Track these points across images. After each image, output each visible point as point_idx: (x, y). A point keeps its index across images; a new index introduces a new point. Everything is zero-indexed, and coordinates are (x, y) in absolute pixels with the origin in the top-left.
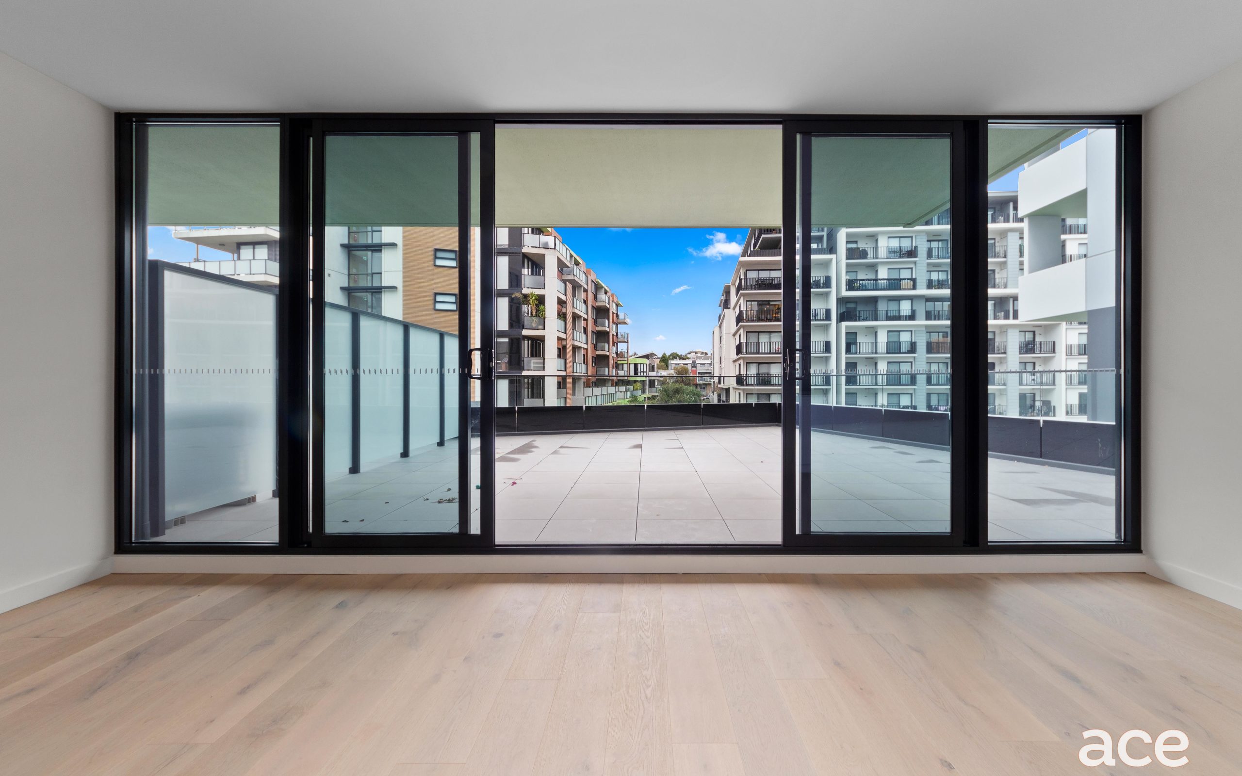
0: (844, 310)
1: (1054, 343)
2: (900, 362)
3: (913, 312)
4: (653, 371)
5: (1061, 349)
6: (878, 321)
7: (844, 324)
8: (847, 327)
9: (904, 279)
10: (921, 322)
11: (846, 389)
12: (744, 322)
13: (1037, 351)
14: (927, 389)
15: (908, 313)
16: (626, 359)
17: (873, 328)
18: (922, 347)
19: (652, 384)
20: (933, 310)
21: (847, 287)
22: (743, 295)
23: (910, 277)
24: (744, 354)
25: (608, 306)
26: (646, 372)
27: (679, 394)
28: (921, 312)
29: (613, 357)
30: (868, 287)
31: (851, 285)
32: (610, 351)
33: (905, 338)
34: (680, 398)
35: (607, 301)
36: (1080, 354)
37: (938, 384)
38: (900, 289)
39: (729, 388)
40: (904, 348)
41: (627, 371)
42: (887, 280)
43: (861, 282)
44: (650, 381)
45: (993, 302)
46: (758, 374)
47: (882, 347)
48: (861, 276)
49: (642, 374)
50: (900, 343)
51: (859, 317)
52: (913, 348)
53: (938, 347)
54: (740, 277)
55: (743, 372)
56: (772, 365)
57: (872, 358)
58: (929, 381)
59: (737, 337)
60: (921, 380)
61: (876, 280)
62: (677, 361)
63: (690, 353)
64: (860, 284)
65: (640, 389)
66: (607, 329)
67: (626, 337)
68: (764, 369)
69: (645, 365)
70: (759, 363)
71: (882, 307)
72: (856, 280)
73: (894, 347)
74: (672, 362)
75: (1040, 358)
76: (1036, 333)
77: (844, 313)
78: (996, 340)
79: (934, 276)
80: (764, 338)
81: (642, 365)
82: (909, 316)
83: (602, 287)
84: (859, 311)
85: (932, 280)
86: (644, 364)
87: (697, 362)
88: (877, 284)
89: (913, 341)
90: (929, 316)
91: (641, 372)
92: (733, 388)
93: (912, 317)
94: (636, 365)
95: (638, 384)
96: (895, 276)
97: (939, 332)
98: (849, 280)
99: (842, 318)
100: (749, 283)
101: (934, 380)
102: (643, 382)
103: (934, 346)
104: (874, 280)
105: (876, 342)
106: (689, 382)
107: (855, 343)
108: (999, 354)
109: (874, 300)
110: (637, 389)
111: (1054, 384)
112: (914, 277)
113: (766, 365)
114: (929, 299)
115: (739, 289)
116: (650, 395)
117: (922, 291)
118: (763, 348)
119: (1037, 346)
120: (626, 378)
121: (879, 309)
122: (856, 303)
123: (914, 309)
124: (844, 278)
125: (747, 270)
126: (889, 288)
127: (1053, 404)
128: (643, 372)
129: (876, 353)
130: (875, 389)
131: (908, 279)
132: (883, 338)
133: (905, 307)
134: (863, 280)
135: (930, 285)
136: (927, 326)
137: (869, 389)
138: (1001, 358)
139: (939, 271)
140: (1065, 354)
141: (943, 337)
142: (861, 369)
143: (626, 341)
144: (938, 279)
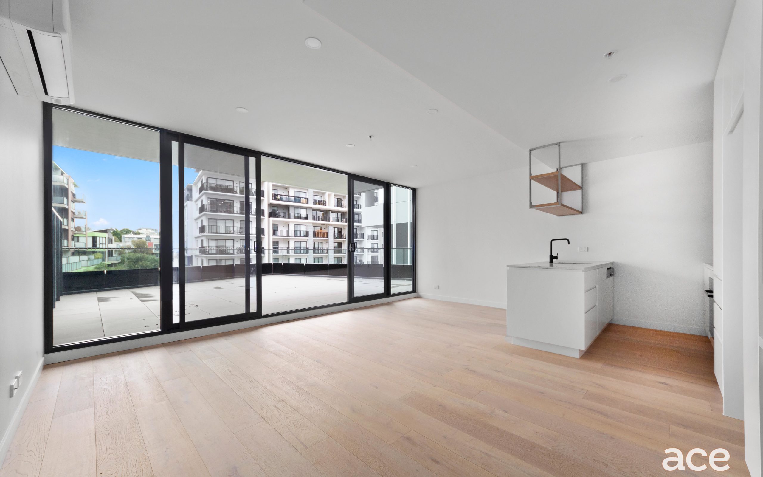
0: (271, 211)
1: (364, 234)
2: (300, 242)
3: (307, 215)
4: (111, 242)
5: (366, 237)
6: (289, 218)
7: (272, 219)
8: (273, 221)
9: (303, 198)
10: (310, 220)
11: (273, 256)
12: (206, 212)
13: (357, 238)
14: (314, 255)
15: (305, 216)
16: (85, 233)
17: (287, 222)
18: (311, 234)
19: (110, 253)
20: (316, 215)
21: (273, 198)
22: (205, 193)
23: (305, 197)
24: (207, 233)
25: (67, 186)
26: (105, 244)
27: (141, 261)
28: (310, 217)
29: (72, 231)
30: (285, 200)
31: (275, 197)
32: (69, 225)
33: (303, 229)
34: (142, 264)
35: (65, 181)
36: (372, 239)
37: (318, 253)
38: (300, 202)
39: (192, 256)
40: (303, 234)
41: (84, 242)
42: (295, 197)
43: (281, 196)
44: (109, 251)
45: (341, 214)
46: (217, 247)
47: (292, 233)
48: (280, 193)
49: (101, 246)
50: (301, 231)
51: (280, 215)
52: (307, 235)
53: (318, 234)
54: (202, 181)
55: (205, 245)
56: (226, 241)
57: (287, 239)
58: (314, 252)
59: (199, 221)
60: (311, 252)
61: (289, 196)
62: (131, 235)
63: (140, 229)
64: (280, 197)
65: (100, 258)
66: (66, 207)
67: (84, 214)
68: (221, 243)
69: (104, 239)
70: (217, 240)
71: (292, 211)
72: (278, 195)
73: (297, 234)
74: (125, 236)
75: (358, 240)
76: (357, 229)
77: (271, 213)
78: (342, 232)
79: (316, 198)
80: (220, 224)
81: (101, 239)
82: (305, 217)
83: (59, 169)
84: (280, 212)
85: (315, 200)
86: (103, 237)
87: (151, 237)
88: (289, 198)
89: (307, 231)
90: (314, 218)
91: (100, 244)
92: (196, 256)
93: (306, 218)
94: (94, 239)
95: (98, 254)
96: (298, 195)
97: (318, 227)
98: (274, 194)
99: (270, 215)
100: (209, 185)
101: (316, 251)
102: (103, 253)
103: (317, 234)
104: (287, 196)
105: (289, 230)
106: (147, 252)
107: (278, 230)
108: (343, 238)
109: (287, 207)
110: (98, 258)
111: (364, 253)
112: (307, 197)
113: (223, 241)
114: (314, 210)
115: (201, 190)
116: (110, 263)
117: (311, 205)
118: (221, 230)
119: (358, 235)
120: (85, 250)
121: (290, 212)
122: (278, 207)
123: (307, 214)
124: (272, 192)
125: (208, 178)
126: (295, 202)
127: (363, 261)
128: (103, 244)
129: (289, 236)
130: (288, 256)
131: (304, 198)
132: (292, 228)
133: (303, 213)
134: (282, 195)
135: (314, 203)
136: (313, 223)
137: (285, 256)
138: (344, 240)
139: (318, 196)
140: (367, 239)
141: (320, 229)
142: (281, 246)
143: (84, 217)
144: (318, 200)
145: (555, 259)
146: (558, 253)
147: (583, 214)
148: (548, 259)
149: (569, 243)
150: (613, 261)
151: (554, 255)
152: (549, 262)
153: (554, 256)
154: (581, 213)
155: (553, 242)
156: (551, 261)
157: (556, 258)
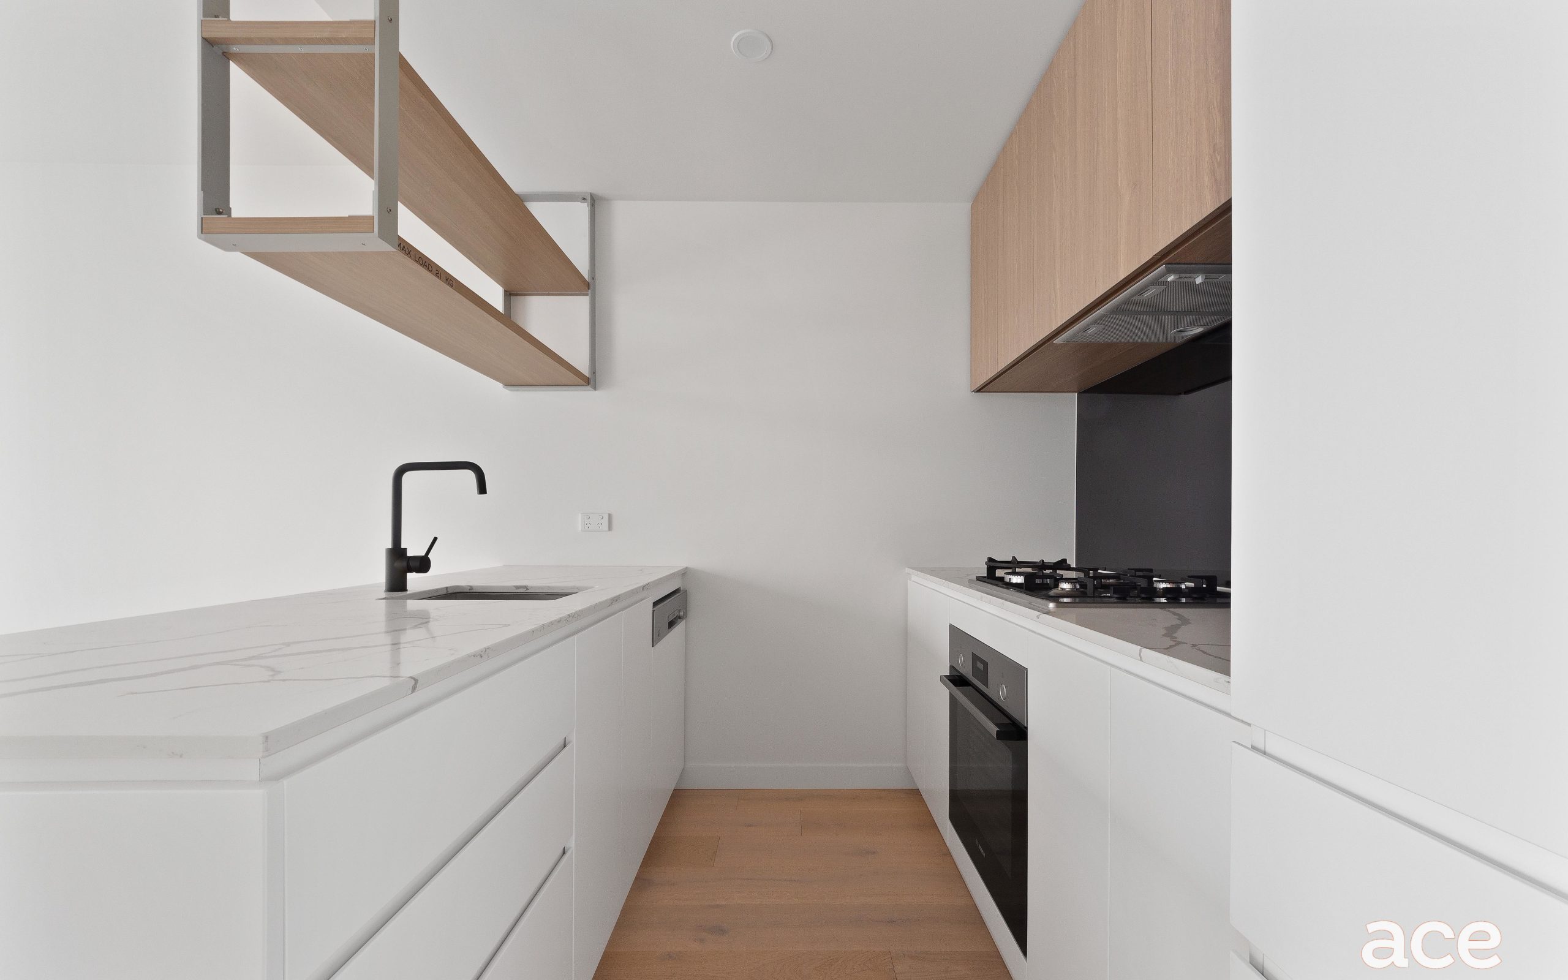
145: (411, 572)
146: (435, 539)
147: (595, 388)
148: (379, 575)
149: (482, 489)
150: (685, 566)
151: (414, 548)
152: (384, 587)
153: (409, 554)
154: (588, 382)
155: (408, 477)
156: (397, 584)
157: (422, 564)
